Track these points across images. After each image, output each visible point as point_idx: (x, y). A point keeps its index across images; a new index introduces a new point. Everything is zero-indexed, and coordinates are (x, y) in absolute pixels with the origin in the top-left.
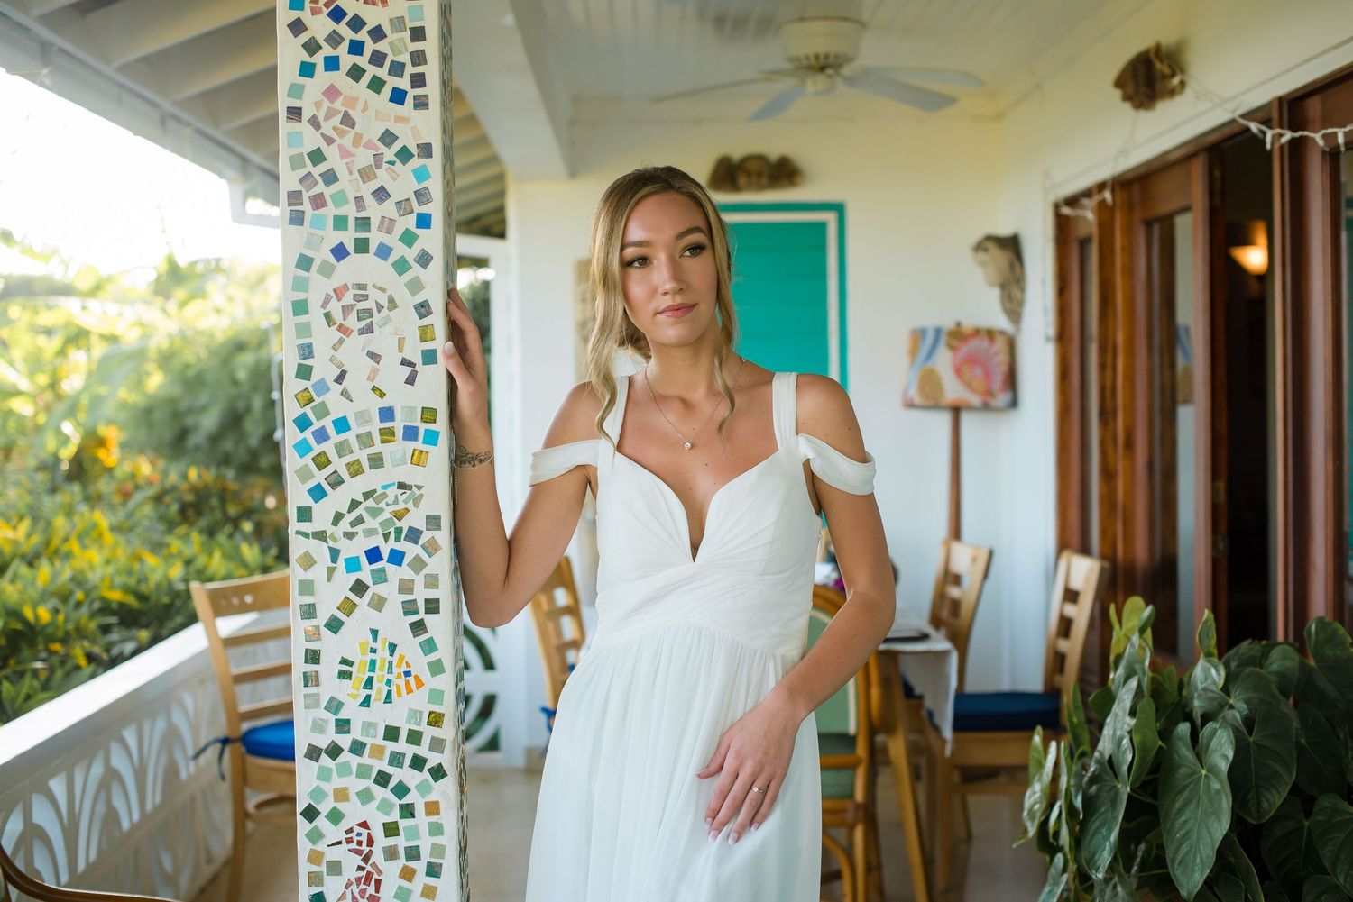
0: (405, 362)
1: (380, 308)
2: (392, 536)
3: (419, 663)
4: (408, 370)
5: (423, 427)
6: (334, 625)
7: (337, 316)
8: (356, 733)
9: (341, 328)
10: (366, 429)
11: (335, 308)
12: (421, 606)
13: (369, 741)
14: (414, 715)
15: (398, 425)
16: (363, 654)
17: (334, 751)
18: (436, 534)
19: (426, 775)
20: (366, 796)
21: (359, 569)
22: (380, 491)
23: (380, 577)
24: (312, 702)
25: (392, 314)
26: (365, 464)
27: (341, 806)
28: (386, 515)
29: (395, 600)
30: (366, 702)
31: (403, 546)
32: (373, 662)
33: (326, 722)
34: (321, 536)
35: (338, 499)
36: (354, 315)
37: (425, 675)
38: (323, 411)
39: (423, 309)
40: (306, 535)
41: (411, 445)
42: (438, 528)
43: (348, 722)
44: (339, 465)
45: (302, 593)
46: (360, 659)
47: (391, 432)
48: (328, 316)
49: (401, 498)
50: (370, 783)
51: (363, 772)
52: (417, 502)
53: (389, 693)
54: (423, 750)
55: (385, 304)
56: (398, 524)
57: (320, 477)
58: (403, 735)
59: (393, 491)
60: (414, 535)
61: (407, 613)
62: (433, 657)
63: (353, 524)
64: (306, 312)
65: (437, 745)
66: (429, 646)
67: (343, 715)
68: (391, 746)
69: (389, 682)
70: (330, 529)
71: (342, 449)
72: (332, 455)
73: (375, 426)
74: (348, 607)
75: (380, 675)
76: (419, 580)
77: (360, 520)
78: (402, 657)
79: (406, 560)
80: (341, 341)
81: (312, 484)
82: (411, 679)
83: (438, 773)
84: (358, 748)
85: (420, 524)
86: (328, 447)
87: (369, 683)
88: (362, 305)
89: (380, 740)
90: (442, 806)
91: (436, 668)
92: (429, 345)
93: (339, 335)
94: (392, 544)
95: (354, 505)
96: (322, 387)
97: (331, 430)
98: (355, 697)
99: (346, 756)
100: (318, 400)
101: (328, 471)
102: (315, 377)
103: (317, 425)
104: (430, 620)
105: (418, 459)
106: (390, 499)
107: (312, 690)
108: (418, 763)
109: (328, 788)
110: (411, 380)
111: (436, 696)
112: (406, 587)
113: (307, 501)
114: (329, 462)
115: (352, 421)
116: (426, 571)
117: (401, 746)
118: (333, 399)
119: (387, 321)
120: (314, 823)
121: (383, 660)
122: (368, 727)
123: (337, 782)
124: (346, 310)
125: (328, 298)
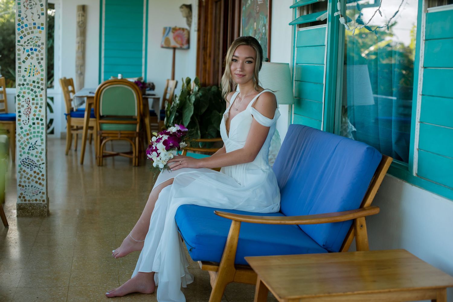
0: (38, 15)
1: (34, 4)
2: (35, 46)
3: (39, 69)
4: (38, 16)
5: (41, 27)
6: (24, 62)
7: (26, 6)
8: (27, 81)
9: (27, 8)
10: (30, 27)
11: (25, 4)
12: (40, 59)
13: (30, 83)
14: (38, 79)
15: (37, 26)
16: (29, 67)
17: (23, 85)
18: (43, 46)
19: (40, 90)
20: (29, 93)
21: (29, 52)
22: (33, 38)
23: (32, 53)
24: (19, 76)
25: (36, 6)
26: (30, 33)
27: (24, 95)
28: (34, 42)
29: (35, 58)
30: (29, 76)
31: (37, 48)
32: (31, 69)
33: (22, 79)
34: (22, 45)
35: (25, 39)
36: (29, 6)
37: (40, 71)
38: (23, 23)
39: (42, 5)
40: (19, 45)
41: (39, 30)
42: (43, 45)
43: (26, 79)
44: (26, 33)
45: (18, 56)
46: (28, 68)
47: (35, 27)
48: (24, 6)
49: (37, 39)
50: (30, 91)
51: (28, 89)
52: (40, 40)
53: (34, 75)
54: (39, 85)
55: (35, 4)
56: (36, 44)
57: (22, 35)
58: (36, 82)
59: (35, 38)
60: (39, 46)
61: (37, 60)
62: (42, 68)
63: (28, 43)
64: (20, 5)
65: (42, 84)
66: (41, 66)
67: (25, 78)
68: (34, 84)
69: (34, 73)
70: (24, 44)
71: (26, 30)
72: (24, 31)
73: (32, 26)
74: (26, 59)
75: (32, 71)
76: (40, 54)
77: (29, 43)
78: (36, 68)
79: (37, 51)
80: (26, 10)
81: (20, 36)
82: (38, 72)
83: (42, 89)
84: (28, 84)
85: (40, 44)
86: (24, 29)
87: (30, 73)
88: (30, 4)
89: (32, 83)
90: (43, 95)
91: (42, 70)
92: (43, 12)
93: (26, 9)
94: (35, 47)
95: (28, 40)
96: (23, 18)
97: (24, 26)
98: (27, 75)
99: (25, 86)
100: (22, 21)
101: (23, 34)
102: (22, 16)
103: (21, 25)
104: (42, 62)
105: (40, 32)
106: (35, 39)
107: (19, 73)
108: (39, 87)
109: (22, 91)
110: (39, 18)
111: (42, 75)
112: (37, 55)
113: (20, 39)
114: (24, 32)
115: (28, 25)
116: (41, 53)
117: (36, 84)
118: (25, 21)
119: (35, 7)
120: (19, 98)
121: (33, 68)
122: (30, 81)
123: (24, 90)
124: (28, 5)
125: (24, 2)
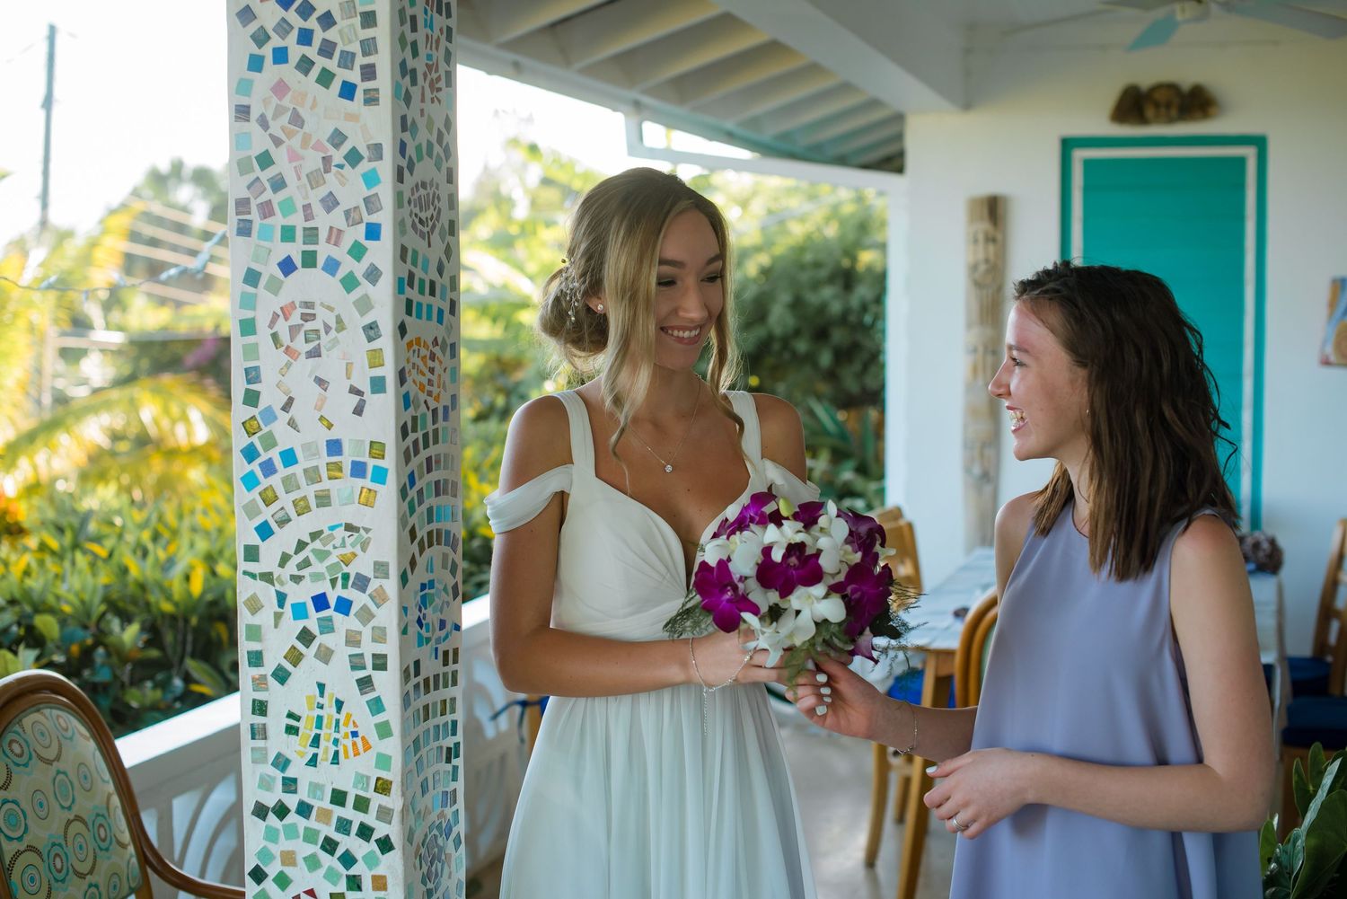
0: (354, 391)
1: (328, 329)
2: (340, 582)
3: (367, 723)
4: (357, 399)
5: (371, 463)
6: (281, 676)
7: (285, 337)
8: (303, 794)
9: (288, 350)
10: (313, 463)
11: (282, 327)
12: (369, 662)
13: (316, 803)
14: (361, 779)
15: (346, 460)
16: (311, 709)
17: (281, 811)
18: (384, 582)
19: (373, 846)
20: (313, 863)
21: (306, 616)
22: (327, 532)
23: (327, 626)
24: (260, 755)
25: (340, 335)
26: (313, 502)
27: (289, 871)
28: (333, 559)
29: (342, 653)
30: (313, 761)
31: (351, 594)
32: (320, 718)
33: (274, 779)
34: (267, 577)
35: (284, 540)
36: (301, 336)
37: (373, 737)
38: (270, 442)
39: (372, 330)
40: (253, 576)
41: (359, 482)
42: (386, 576)
43: (295, 781)
44: (286, 501)
45: (249, 638)
46: (308, 714)
47: (339, 467)
48: (275, 336)
49: (349, 541)
50: (315, 849)
51: (310, 836)
52: (364, 546)
53: (336, 753)
54: (370, 819)
55: (333, 324)
56: (346, 570)
57: (267, 514)
58: (350, 801)
59: (341, 533)
60: (362, 583)
61: (354, 668)
62: (381, 718)
63: (301, 566)
64: (254, 333)
65: (384, 814)
66: (377, 706)
67: (290, 773)
68: (338, 811)
69: (336, 742)
70: (277, 572)
71: (290, 484)
72: (280, 491)
73: (323, 460)
74: (295, 657)
75: (327, 733)
76: (367, 633)
77: (306, 563)
78: (349, 716)
79: (354, 610)
80: (288, 365)
81: (258, 521)
82: (358, 740)
83: (385, 845)
84: (304, 810)
85: (368, 571)
86: (275, 481)
87: (316, 741)
88: (309, 326)
89: (325, 803)
90: (390, 882)
91: (384, 730)
92: (378, 372)
93: (286, 358)
94: (339, 591)
95: (301, 546)
96: (269, 415)
97: (278, 462)
98: (302, 755)
99: (292, 818)
100: (265, 430)
101: (275, 507)
102: (263, 404)
103: (264, 457)
104: (378, 677)
105: (368, 500)
106: (338, 542)
107: (259, 743)
108: (365, 832)
109: (276, 849)
110: (358, 411)
111: (383, 761)
112: (353, 639)
113: (255, 539)
114: (276, 498)
115: (300, 455)
116: (373, 623)
117: (348, 812)
118: (279, 428)
119: (335, 342)
120: (262, 885)
121: (330, 717)
122: (315, 788)
123: (285, 844)
124: (294, 330)
125: (276, 317)
